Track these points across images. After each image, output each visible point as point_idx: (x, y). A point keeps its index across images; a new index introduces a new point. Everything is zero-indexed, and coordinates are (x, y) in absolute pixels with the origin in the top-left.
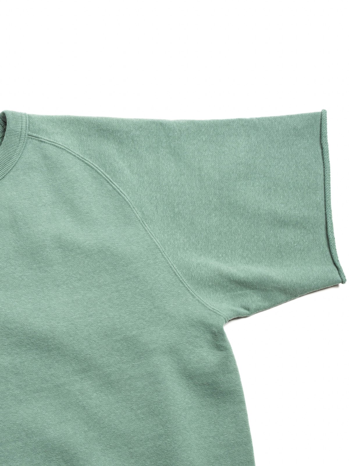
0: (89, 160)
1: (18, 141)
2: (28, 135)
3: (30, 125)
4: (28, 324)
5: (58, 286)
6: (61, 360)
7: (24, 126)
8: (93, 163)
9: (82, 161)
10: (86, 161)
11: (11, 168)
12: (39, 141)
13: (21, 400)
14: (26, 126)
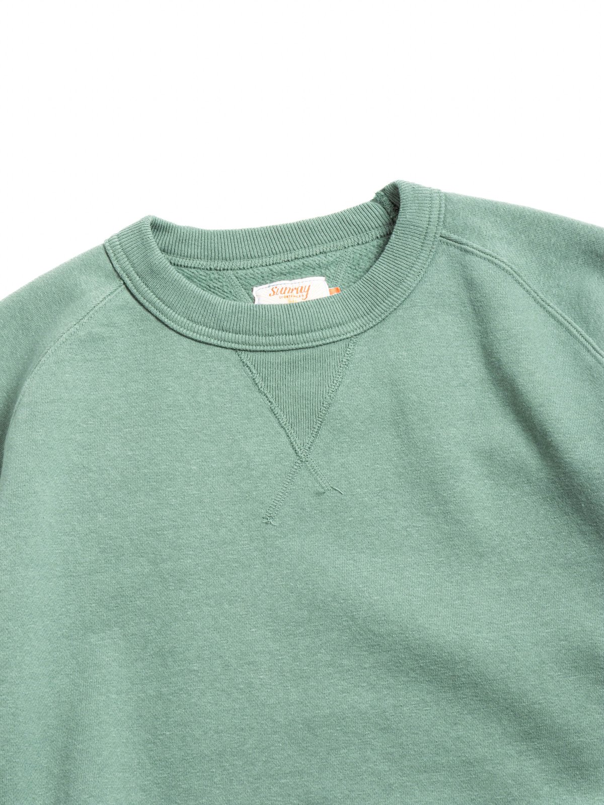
0: (555, 307)
1: (419, 247)
2: (441, 236)
3: (448, 215)
4: (415, 628)
5: (482, 556)
6: (479, 709)
7: (434, 216)
8: (564, 314)
9: (541, 306)
10: (549, 307)
11: (400, 302)
12: (461, 249)
13: (390, 785)
14: (439, 218)
